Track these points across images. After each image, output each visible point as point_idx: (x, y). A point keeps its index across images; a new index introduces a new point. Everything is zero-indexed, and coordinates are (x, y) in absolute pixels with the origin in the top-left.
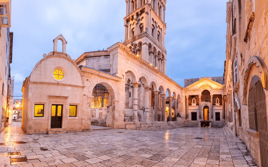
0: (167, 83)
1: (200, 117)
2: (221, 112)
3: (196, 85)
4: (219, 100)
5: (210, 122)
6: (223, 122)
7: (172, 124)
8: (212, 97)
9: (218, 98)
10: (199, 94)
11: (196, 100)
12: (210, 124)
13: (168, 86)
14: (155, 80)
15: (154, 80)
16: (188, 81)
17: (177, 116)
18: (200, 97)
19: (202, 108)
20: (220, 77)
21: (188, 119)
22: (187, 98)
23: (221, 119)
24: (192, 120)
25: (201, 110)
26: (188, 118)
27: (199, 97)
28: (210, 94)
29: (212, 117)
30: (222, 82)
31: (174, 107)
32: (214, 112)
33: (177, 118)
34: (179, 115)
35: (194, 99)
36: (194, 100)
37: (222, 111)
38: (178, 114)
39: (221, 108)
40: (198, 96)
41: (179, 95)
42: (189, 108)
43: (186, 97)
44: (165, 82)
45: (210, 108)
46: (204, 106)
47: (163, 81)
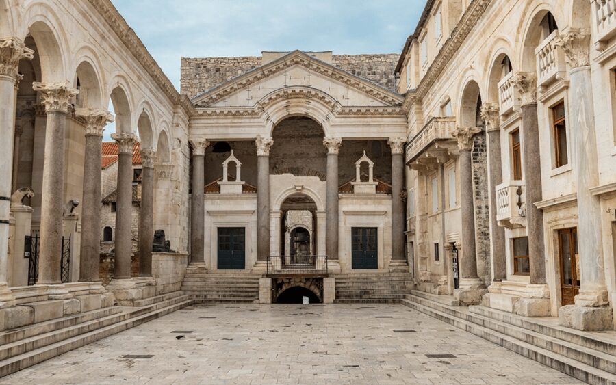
0: (115, 56)
1: (263, 254)
2: (384, 225)
3: (244, 86)
4: (371, 164)
5: (327, 275)
6: (396, 277)
7: (134, 294)
8: (333, 150)
9: (365, 158)
10: (261, 132)
11: (242, 167)
12: (329, 286)
13: (122, 73)
14: (54, 14)
15: (50, 16)
16: (198, 66)
17: (156, 249)
18: (262, 151)
19: (276, 207)
20: (370, 58)
21: (200, 264)
22: (199, 151)
23: (380, 263)
24: (221, 265)
25: (269, 217)
26: (202, 260)
27: (260, 152)
28: (323, 135)
29: (333, 253)
30: (384, 81)
31: (112, 199)
32: (341, 224)
33: (155, 257)
34: (160, 243)
35: (232, 158)
36: (232, 166)
37: (389, 219)
38: (160, 235)
39: (386, 205)
40: (251, 144)
41: (163, 133)
42: (209, 206)
43: (191, 146)
44: (105, 45)
45: (321, 207)
46: (284, 197)
47: (98, 38)
